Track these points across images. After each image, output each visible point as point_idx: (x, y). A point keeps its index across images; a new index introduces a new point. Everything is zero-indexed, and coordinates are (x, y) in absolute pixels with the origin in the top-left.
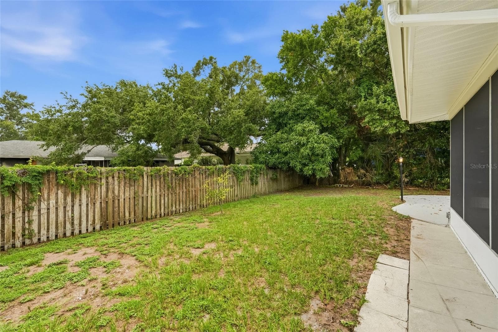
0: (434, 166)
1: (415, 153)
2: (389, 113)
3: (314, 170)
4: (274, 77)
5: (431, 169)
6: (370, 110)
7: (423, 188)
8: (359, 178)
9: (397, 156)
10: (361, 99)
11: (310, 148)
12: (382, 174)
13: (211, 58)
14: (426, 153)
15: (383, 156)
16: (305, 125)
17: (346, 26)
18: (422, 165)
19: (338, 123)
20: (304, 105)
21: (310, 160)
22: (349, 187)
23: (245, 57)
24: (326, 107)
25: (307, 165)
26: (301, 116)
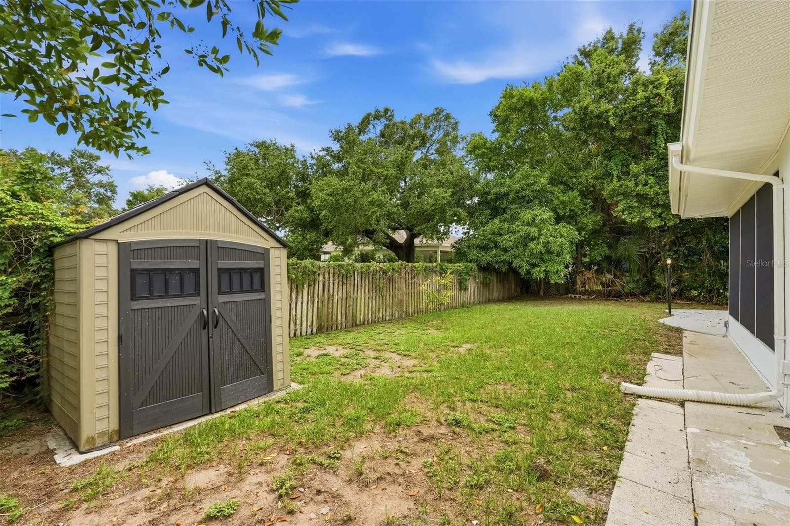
0: (714, 272)
1: (686, 252)
2: (652, 199)
3: (546, 272)
4: (488, 145)
5: (709, 275)
6: (626, 194)
7: (698, 302)
8: (603, 287)
9: (660, 257)
10: (612, 179)
11: (543, 242)
12: (637, 281)
13: (386, 110)
14: (703, 252)
15: (640, 255)
16: (535, 212)
17: (593, 82)
18: (697, 270)
19: (580, 209)
20: (533, 184)
21: (542, 259)
22: (588, 299)
23: (437, 109)
24: (562, 187)
25: (537, 266)
26: (527, 199)
